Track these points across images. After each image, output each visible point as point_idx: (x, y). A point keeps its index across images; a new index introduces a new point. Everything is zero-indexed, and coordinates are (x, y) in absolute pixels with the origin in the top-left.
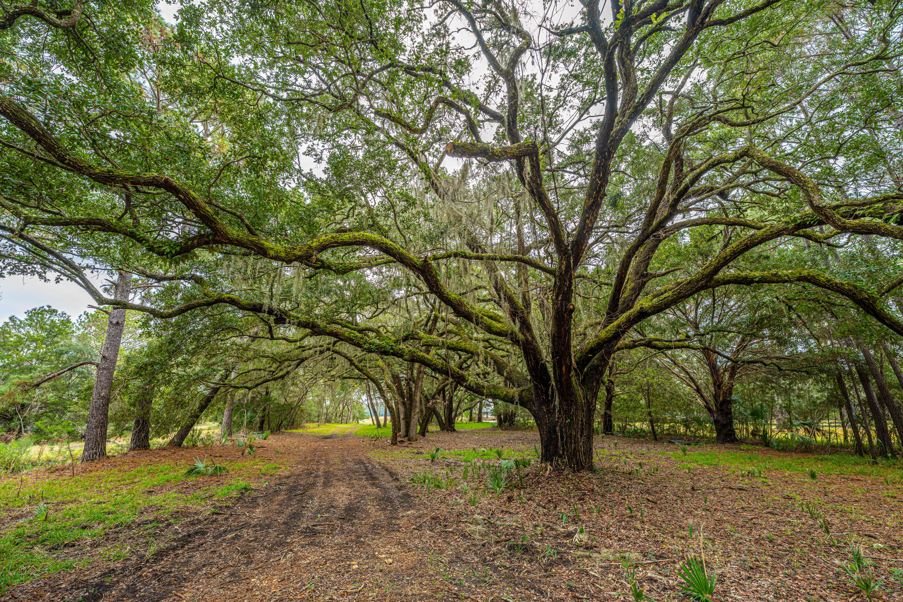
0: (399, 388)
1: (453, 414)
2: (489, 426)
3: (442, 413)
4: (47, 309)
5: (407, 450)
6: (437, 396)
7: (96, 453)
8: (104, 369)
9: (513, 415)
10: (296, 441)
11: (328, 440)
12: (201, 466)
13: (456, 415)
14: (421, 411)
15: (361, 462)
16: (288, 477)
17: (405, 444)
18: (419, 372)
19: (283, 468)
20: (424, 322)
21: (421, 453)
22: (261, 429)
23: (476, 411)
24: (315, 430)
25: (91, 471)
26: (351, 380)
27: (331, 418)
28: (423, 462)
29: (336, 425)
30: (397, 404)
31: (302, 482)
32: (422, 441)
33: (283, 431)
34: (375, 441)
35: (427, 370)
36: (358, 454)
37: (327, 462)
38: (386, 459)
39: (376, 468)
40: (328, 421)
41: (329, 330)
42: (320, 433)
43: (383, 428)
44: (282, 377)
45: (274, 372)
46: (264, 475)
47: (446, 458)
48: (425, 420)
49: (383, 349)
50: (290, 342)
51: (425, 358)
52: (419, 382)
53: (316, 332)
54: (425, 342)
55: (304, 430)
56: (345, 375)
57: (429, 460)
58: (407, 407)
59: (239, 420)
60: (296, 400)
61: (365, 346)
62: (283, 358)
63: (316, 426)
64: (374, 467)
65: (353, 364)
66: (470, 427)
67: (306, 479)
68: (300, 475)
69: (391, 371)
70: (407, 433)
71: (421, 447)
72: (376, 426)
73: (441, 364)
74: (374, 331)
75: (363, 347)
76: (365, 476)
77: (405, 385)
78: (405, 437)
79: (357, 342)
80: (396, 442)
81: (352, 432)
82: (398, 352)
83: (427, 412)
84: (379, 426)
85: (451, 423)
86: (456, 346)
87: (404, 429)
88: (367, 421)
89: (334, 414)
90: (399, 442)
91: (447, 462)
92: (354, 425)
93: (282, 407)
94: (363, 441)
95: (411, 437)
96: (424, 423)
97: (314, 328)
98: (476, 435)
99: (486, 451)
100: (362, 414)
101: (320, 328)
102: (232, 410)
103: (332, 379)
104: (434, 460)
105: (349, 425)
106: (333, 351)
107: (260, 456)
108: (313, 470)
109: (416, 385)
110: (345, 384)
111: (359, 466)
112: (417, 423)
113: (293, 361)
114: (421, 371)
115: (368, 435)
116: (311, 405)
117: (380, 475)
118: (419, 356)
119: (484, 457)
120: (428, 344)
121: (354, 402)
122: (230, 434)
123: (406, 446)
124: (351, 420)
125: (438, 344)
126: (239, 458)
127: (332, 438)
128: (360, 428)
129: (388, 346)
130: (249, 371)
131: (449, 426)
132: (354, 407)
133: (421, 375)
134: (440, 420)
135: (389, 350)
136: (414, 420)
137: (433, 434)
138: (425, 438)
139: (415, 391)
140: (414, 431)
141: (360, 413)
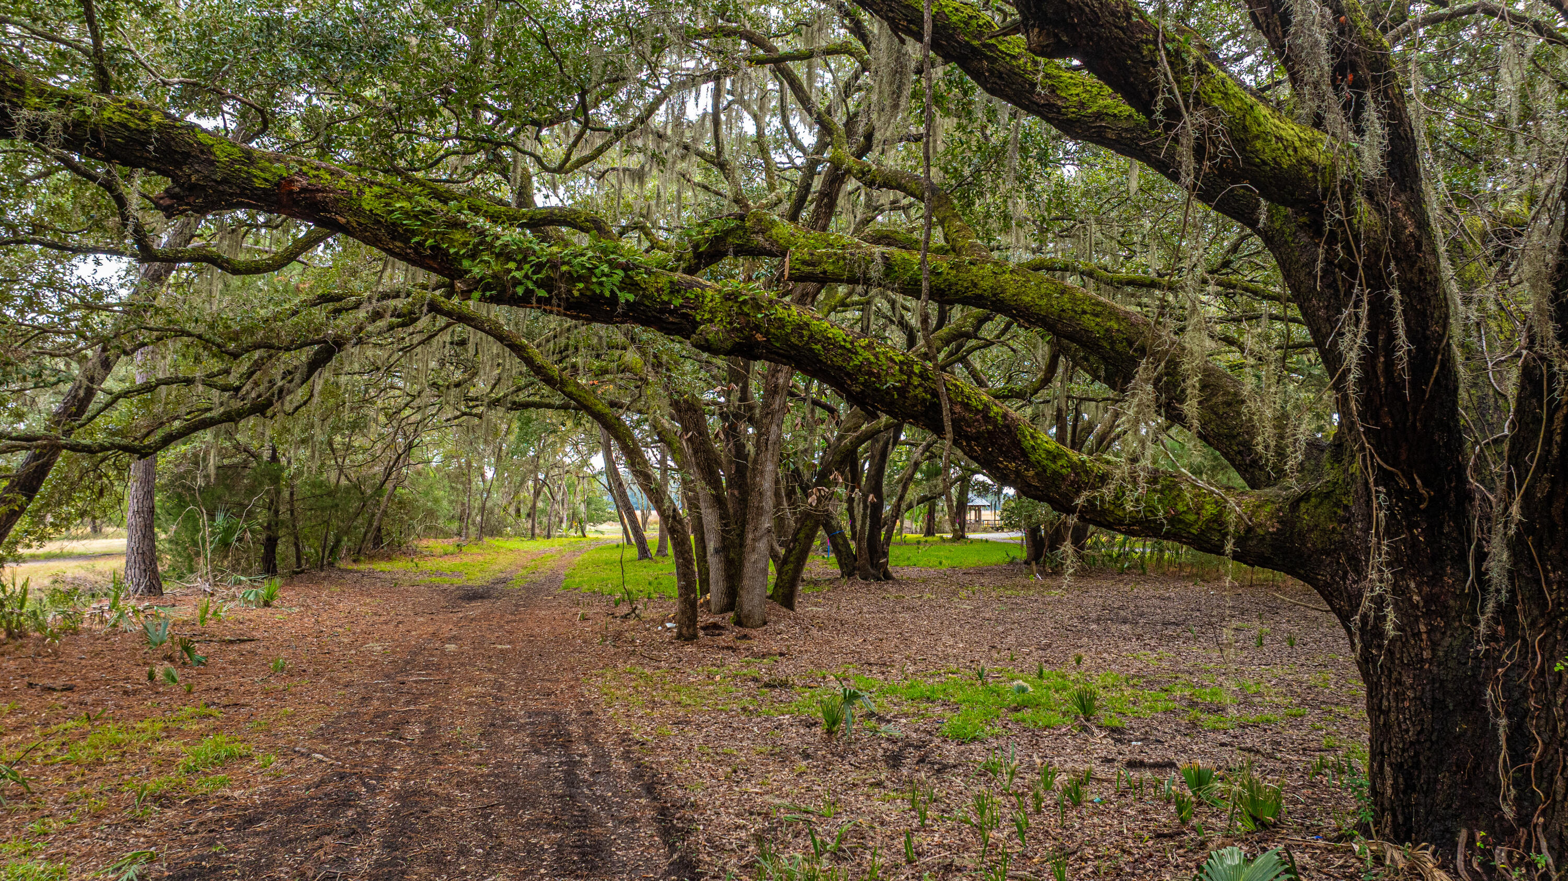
0: (701, 445)
2: (997, 557)
5: (733, 663)
6: (835, 475)
10: (366, 607)
11: (476, 609)
14: (780, 521)
15: (556, 734)
16: (248, 821)
17: (727, 638)
18: (772, 391)
19: (261, 756)
21: (784, 684)
22: (270, 567)
24: (445, 564)
26: (549, 412)
27: (501, 522)
28: (793, 738)
29: (515, 544)
30: (693, 504)
32: (783, 624)
33: (342, 566)
34: (626, 617)
35: (798, 381)
36: (557, 680)
37: (430, 734)
38: (656, 714)
39: (608, 774)
40: (490, 529)
41: (267, 175)
42: (459, 575)
43: (658, 558)
44: (261, 408)
45: (237, 389)
46: (163, 800)
47: (881, 719)
48: (794, 548)
49: (581, 285)
50: (236, 271)
51: (811, 336)
52: (771, 423)
53: (193, 188)
54: (804, 263)
55: (410, 565)
56: (522, 397)
57: (815, 724)
58: (731, 511)
59: (184, 536)
60: (378, 469)
61: (476, 270)
62: (247, 340)
63: (451, 549)
64: (602, 758)
65: (529, 361)
66: (934, 561)
67: (310, 845)
68: (300, 807)
69: (666, 388)
70: (732, 599)
71: (781, 654)
72: (633, 552)
73: (901, 370)
74: (582, 229)
75: (467, 272)
76: (556, 829)
77: (722, 436)
78: (723, 611)
79: (432, 248)
80: (695, 629)
81: (564, 567)
82: (663, 302)
83: (802, 524)
84: (644, 552)
85: (876, 552)
86: (953, 280)
87: (721, 583)
88: (612, 531)
89: (512, 510)
90: (703, 628)
91: (888, 739)
92: (570, 543)
93: (331, 494)
94: (584, 619)
95: (745, 611)
96: (792, 559)
97: (179, 165)
98: (963, 593)
99: (1030, 689)
100: (593, 506)
101: (212, 163)
102: (152, 510)
103: (474, 411)
104: (835, 729)
105: (556, 543)
106: (449, 314)
107: (214, 684)
108: (361, 777)
109: (759, 435)
110: (529, 420)
111: (544, 760)
112: (767, 561)
113: (288, 349)
114: (776, 386)
115: (606, 591)
116: (431, 486)
117: (621, 822)
118: (783, 327)
119: (1027, 714)
120: (818, 270)
121: (568, 472)
122: (154, 587)
123: (728, 648)
124: (564, 526)
125: (865, 273)
126: (135, 692)
127: (489, 597)
128: (586, 555)
129: (605, 268)
130: (148, 388)
131: (871, 559)
132: (569, 486)
133: (777, 402)
134: (841, 542)
135: (612, 291)
136: (754, 557)
137: (816, 589)
138: (793, 610)
139: (757, 454)
140: (757, 591)
141: (589, 504)
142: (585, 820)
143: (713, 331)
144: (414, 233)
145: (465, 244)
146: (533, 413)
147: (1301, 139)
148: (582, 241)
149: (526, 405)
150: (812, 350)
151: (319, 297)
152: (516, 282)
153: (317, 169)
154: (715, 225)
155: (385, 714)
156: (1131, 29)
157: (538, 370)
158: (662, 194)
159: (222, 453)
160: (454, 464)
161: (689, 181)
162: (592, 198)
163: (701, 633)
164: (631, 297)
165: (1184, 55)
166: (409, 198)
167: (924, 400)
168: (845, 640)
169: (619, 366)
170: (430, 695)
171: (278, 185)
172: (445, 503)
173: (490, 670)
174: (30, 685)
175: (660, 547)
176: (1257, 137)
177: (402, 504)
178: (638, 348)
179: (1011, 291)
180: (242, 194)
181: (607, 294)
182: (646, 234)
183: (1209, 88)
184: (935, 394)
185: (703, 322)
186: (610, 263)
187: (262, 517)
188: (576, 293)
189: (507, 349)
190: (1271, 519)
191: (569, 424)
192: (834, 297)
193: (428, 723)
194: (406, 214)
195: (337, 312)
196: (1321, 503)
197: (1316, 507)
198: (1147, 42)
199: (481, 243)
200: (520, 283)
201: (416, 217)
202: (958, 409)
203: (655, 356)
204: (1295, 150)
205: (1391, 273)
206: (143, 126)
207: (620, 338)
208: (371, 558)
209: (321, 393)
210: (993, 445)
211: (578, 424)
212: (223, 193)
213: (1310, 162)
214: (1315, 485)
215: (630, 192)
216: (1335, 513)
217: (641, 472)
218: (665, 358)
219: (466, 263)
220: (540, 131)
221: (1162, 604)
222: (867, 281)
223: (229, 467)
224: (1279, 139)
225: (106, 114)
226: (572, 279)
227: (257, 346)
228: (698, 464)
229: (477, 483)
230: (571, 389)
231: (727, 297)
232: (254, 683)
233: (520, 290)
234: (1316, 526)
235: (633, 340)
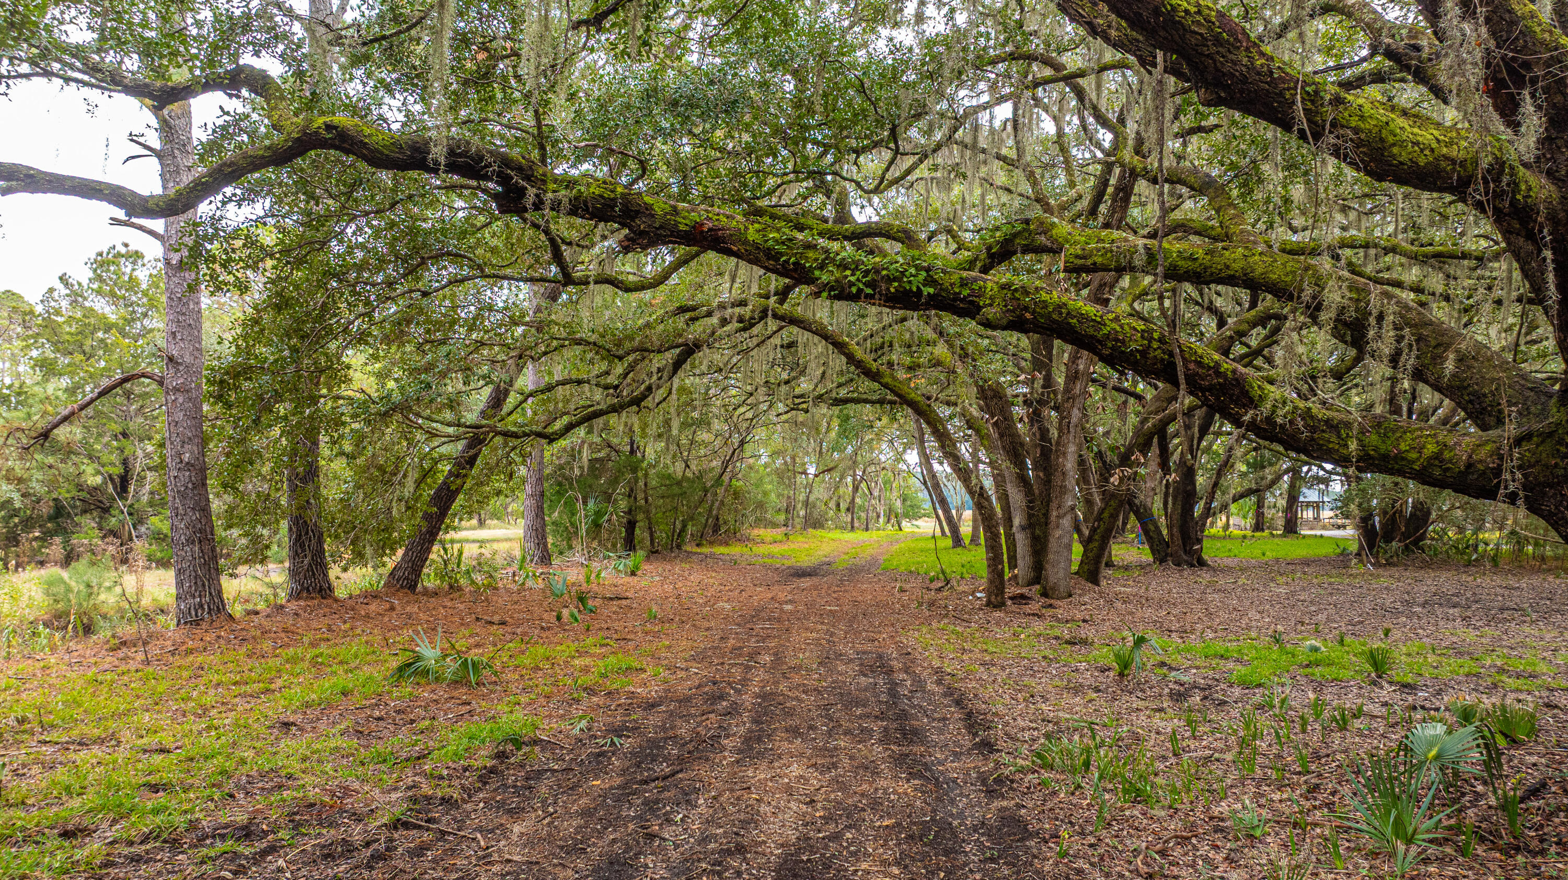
0: (1005, 428)
1: (1198, 510)
2: (1328, 550)
3: (1157, 506)
4: (123, 250)
5: (1038, 626)
6: (1137, 456)
7: (201, 606)
8: (176, 390)
9: (1421, 517)
10: (712, 579)
11: (806, 583)
12: (429, 653)
13: (1208, 512)
14: (1086, 500)
15: (880, 666)
16: (651, 706)
17: (1034, 607)
18: (1073, 377)
19: (650, 670)
20: (1084, 204)
21: (1084, 642)
22: (630, 544)
23: (1276, 499)
24: (775, 549)
25: (190, 652)
26: (867, 408)
27: (823, 515)
28: (1087, 678)
29: (837, 535)
30: (999, 480)
31: (683, 731)
32: (1088, 596)
33: (689, 549)
34: (939, 590)
35: (1100, 369)
36: (880, 632)
37: (778, 659)
38: (965, 657)
39: (924, 691)
40: (814, 522)
41: (687, 222)
42: (789, 558)
43: (971, 547)
44: (637, 402)
45: (616, 387)
46: (590, 691)
47: (1171, 669)
48: (1099, 527)
49: (896, 284)
50: (628, 290)
51: (1068, 313)
52: (1072, 407)
53: (642, 234)
54: (1077, 257)
55: (745, 549)
56: (843, 393)
57: (1109, 669)
58: (1037, 492)
59: (566, 520)
60: (716, 464)
61: (824, 277)
62: (628, 345)
63: (779, 537)
64: (919, 684)
65: (851, 358)
66: (1257, 552)
67: (699, 719)
68: (686, 700)
69: (972, 376)
70: (1038, 574)
71: (1084, 621)
72: (949, 542)
73: (1142, 337)
74: (894, 239)
75: (817, 279)
76: (882, 720)
77: (1026, 420)
78: (1030, 583)
79: (794, 264)
80: (1003, 598)
81: (882, 554)
82: (955, 293)
83: (1107, 504)
84: (957, 541)
85: (1189, 538)
86: (1208, 264)
87: (1027, 558)
88: (927, 526)
89: (832, 504)
90: (1010, 598)
91: (1176, 682)
92: (887, 535)
93: (679, 483)
94: (902, 590)
95: (1051, 584)
96: (1096, 537)
97: (633, 220)
98: (1281, 580)
99: (1323, 649)
100: (909, 503)
101: (653, 216)
102: (542, 494)
103: (801, 407)
104: (1126, 672)
105: (873, 535)
106: (782, 318)
107: (605, 626)
108: (729, 684)
109: (1062, 418)
110: (848, 418)
111: (871, 680)
112: (1071, 536)
113: (659, 351)
114: (1077, 372)
115: (922, 571)
116: (761, 479)
117: (934, 720)
118: (1046, 307)
119: (1317, 671)
120: (1089, 262)
121: (884, 469)
122: (545, 559)
123: (1034, 615)
124: (881, 520)
125: (1130, 263)
126: (549, 628)
127: (816, 575)
128: (903, 545)
129: (913, 271)
130: (550, 388)
131: (1185, 546)
132: (885, 483)
133: (1078, 387)
134: (1153, 528)
135: (918, 287)
136: (1058, 533)
137: (1127, 573)
138: (1098, 585)
139: (1060, 437)
140: (1062, 565)
141: (904, 500)
142: (903, 716)
143: (991, 312)
144: (782, 254)
145: (816, 260)
146: (851, 408)
147: (1438, 141)
148: (892, 247)
149: (846, 401)
150: (1069, 324)
151: (678, 308)
152: (852, 284)
153: (718, 215)
154: (1004, 229)
155: (741, 648)
156: (1274, 82)
157: (859, 364)
158: (967, 198)
159: (593, 447)
160: (779, 462)
161: (992, 185)
162: (903, 207)
163: (1009, 603)
164: (931, 290)
165: (1322, 94)
166: (778, 230)
167: (1163, 360)
168: (1148, 612)
169: (930, 361)
170: (775, 637)
171: (694, 227)
172: (773, 496)
173: (822, 623)
174: (478, 619)
175: (973, 536)
176: (1394, 145)
177: (736, 495)
178: (946, 341)
179: (1259, 270)
180: (671, 236)
181: (914, 289)
182: (953, 237)
183: (1346, 114)
184: (1171, 354)
185: (985, 306)
186: (916, 267)
187: (623, 504)
188: (892, 290)
189: (831, 347)
190: (1491, 456)
191: (885, 420)
192: (1138, 286)
193: (776, 654)
194: (776, 241)
195: (694, 319)
196: (1542, 442)
197: (1538, 446)
198: (1289, 89)
199: (826, 258)
200: (854, 285)
201: (783, 243)
202: (1192, 366)
203: (962, 348)
204: (1432, 150)
205: (1544, 237)
206: (612, 196)
207: (930, 334)
208: (711, 543)
209: (678, 390)
210: (1224, 395)
211: (894, 419)
212: (661, 235)
213: (1446, 158)
214: (1537, 426)
215: (937, 198)
216: (1558, 450)
217: (951, 454)
218: (971, 349)
219: (817, 273)
220: (858, 157)
221: (1506, 593)
222: (1132, 269)
223: (596, 459)
224: (1416, 143)
225: (591, 190)
226: (889, 280)
227: (634, 350)
228: (1004, 448)
229: (800, 479)
230: (887, 380)
231: (1003, 287)
232: (634, 626)
233: (854, 290)
234: (1537, 462)
235: (941, 334)
